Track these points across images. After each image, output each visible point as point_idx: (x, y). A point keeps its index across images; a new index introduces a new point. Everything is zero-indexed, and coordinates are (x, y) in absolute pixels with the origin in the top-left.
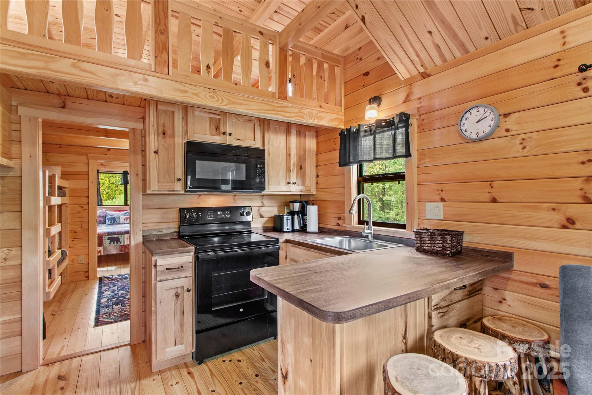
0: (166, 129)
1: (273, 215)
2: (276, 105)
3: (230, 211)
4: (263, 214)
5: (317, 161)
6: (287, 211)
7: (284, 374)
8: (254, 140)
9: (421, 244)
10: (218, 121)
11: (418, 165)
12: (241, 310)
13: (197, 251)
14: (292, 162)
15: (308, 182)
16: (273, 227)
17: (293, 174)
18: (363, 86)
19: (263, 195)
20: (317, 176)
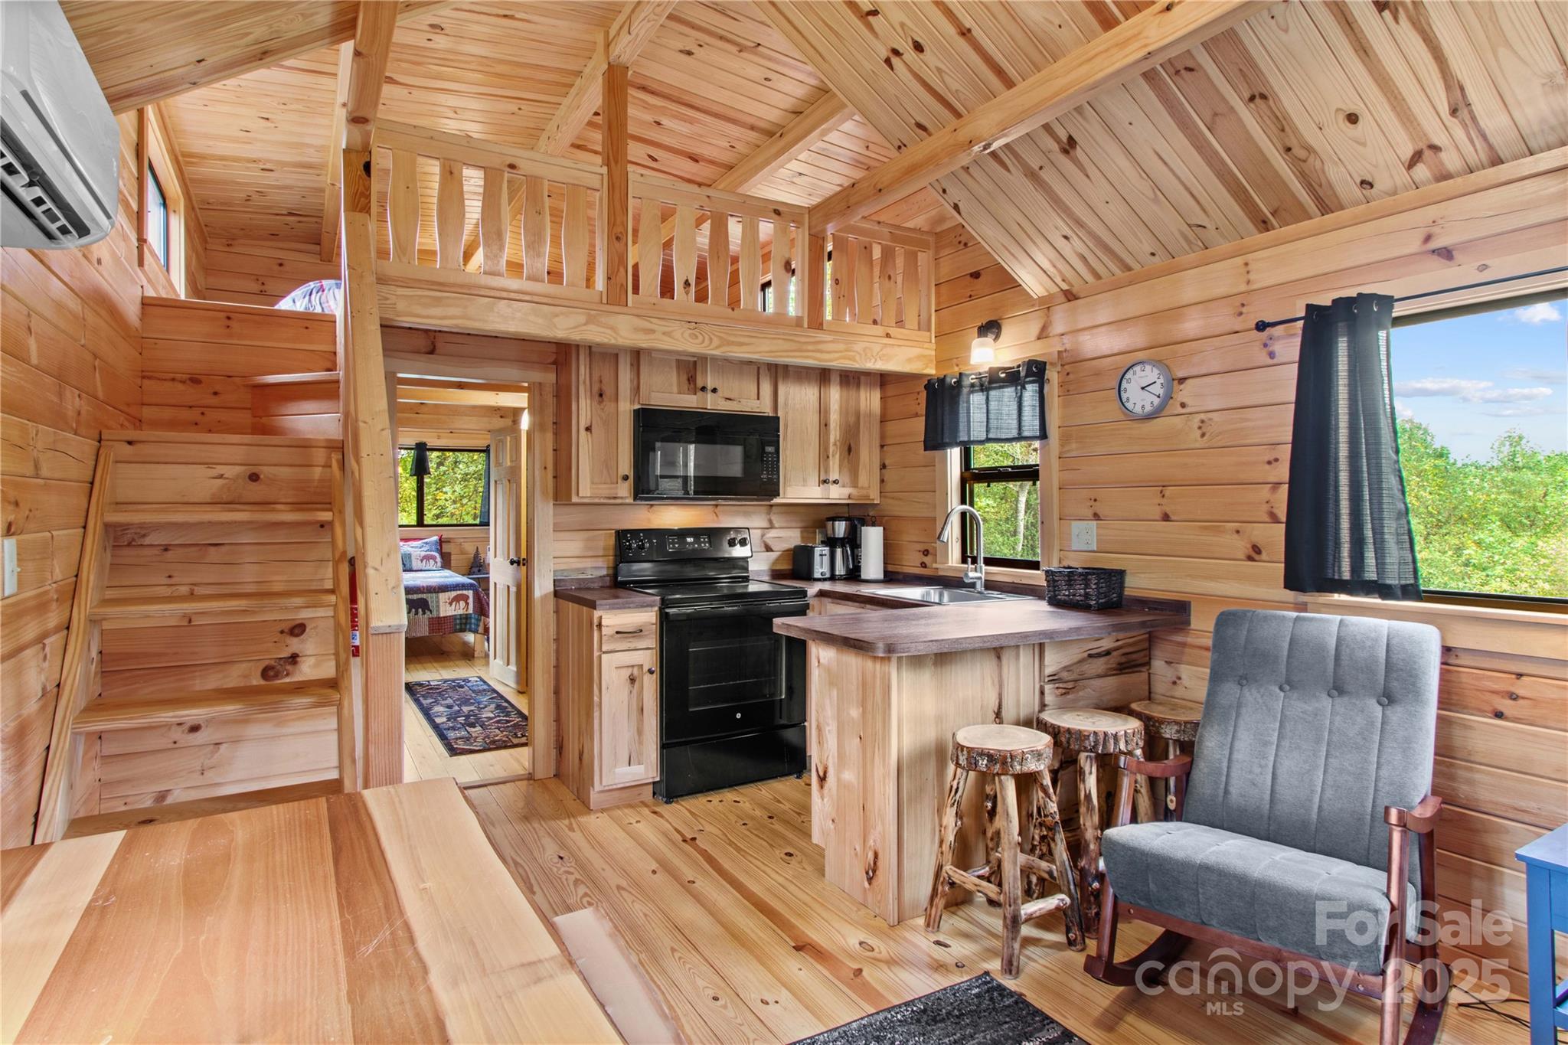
0: (604, 388)
1: (792, 546)
2: (803, 340)
3: (709, 538)
4: (770, 543)
5: (883, 436)
6: (819, 538)
7: (821, 774)
8: (758, 399)
9: (1055, 591)
10: (691, 366)
11: (1060, 453)
12: (739, 716)
13: (665, 604)
14: (832, 440)
15: (863, 480)
16: (793, 570)
17: (834, 464)
18: (970, 296)
19: (771, 506)
20: (883, 466)
